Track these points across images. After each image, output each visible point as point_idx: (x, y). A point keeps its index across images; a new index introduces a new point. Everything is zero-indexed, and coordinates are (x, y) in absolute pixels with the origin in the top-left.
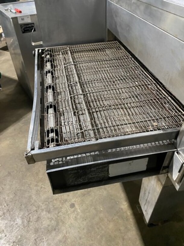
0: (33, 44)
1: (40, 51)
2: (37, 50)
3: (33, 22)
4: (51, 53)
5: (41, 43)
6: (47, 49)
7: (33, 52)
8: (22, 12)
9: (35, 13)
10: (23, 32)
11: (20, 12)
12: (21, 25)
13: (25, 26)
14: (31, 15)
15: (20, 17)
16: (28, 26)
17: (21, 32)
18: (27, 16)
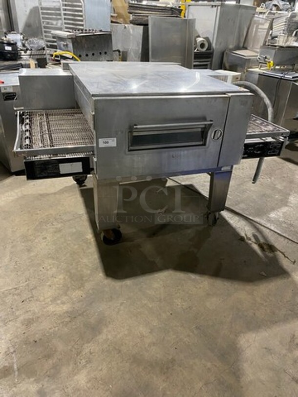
0: (15, 109)
1: (21, 113)
2: (18, 112)
3: (14, 92)
4: (31, 115)
5: (22, 108)
6: (27, 111)
7: (16, 113)
8: (5, 82)
9: (18, 84)
10: (5, 100)
11: (3, 83)
12: (4, 94)
13: (7, 95)
14: (13, 86)
15: (4, 87)
16: (10, 95)
17: (3, 99)
18: (10, 87)
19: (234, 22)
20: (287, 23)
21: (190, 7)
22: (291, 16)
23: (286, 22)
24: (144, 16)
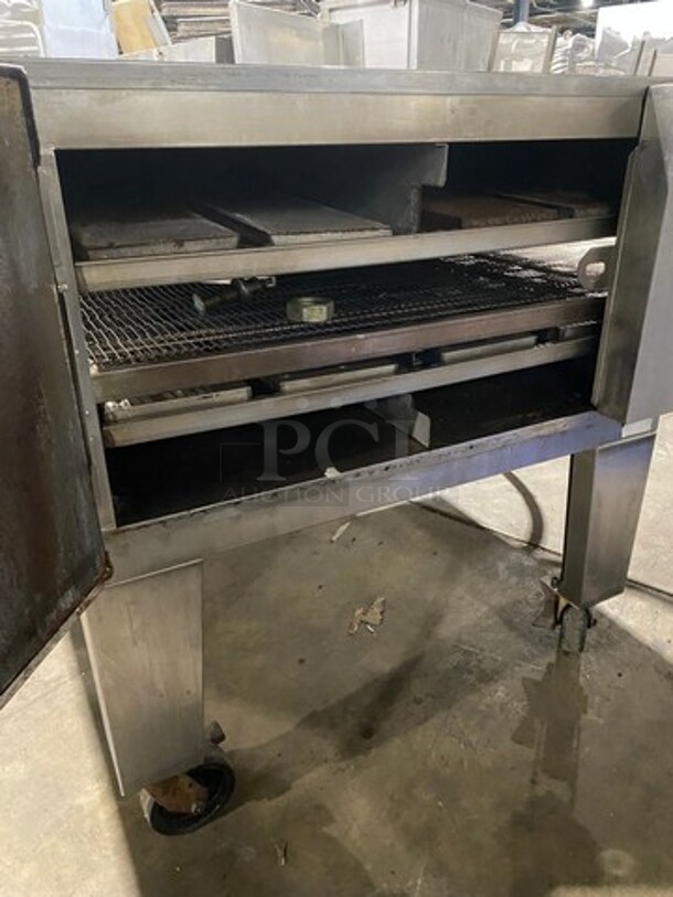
19: (455, 48)
20: (567, 64)
21: (333, 14)
22: (574, 45)
23: (563, 61)
24: (212, 22)
